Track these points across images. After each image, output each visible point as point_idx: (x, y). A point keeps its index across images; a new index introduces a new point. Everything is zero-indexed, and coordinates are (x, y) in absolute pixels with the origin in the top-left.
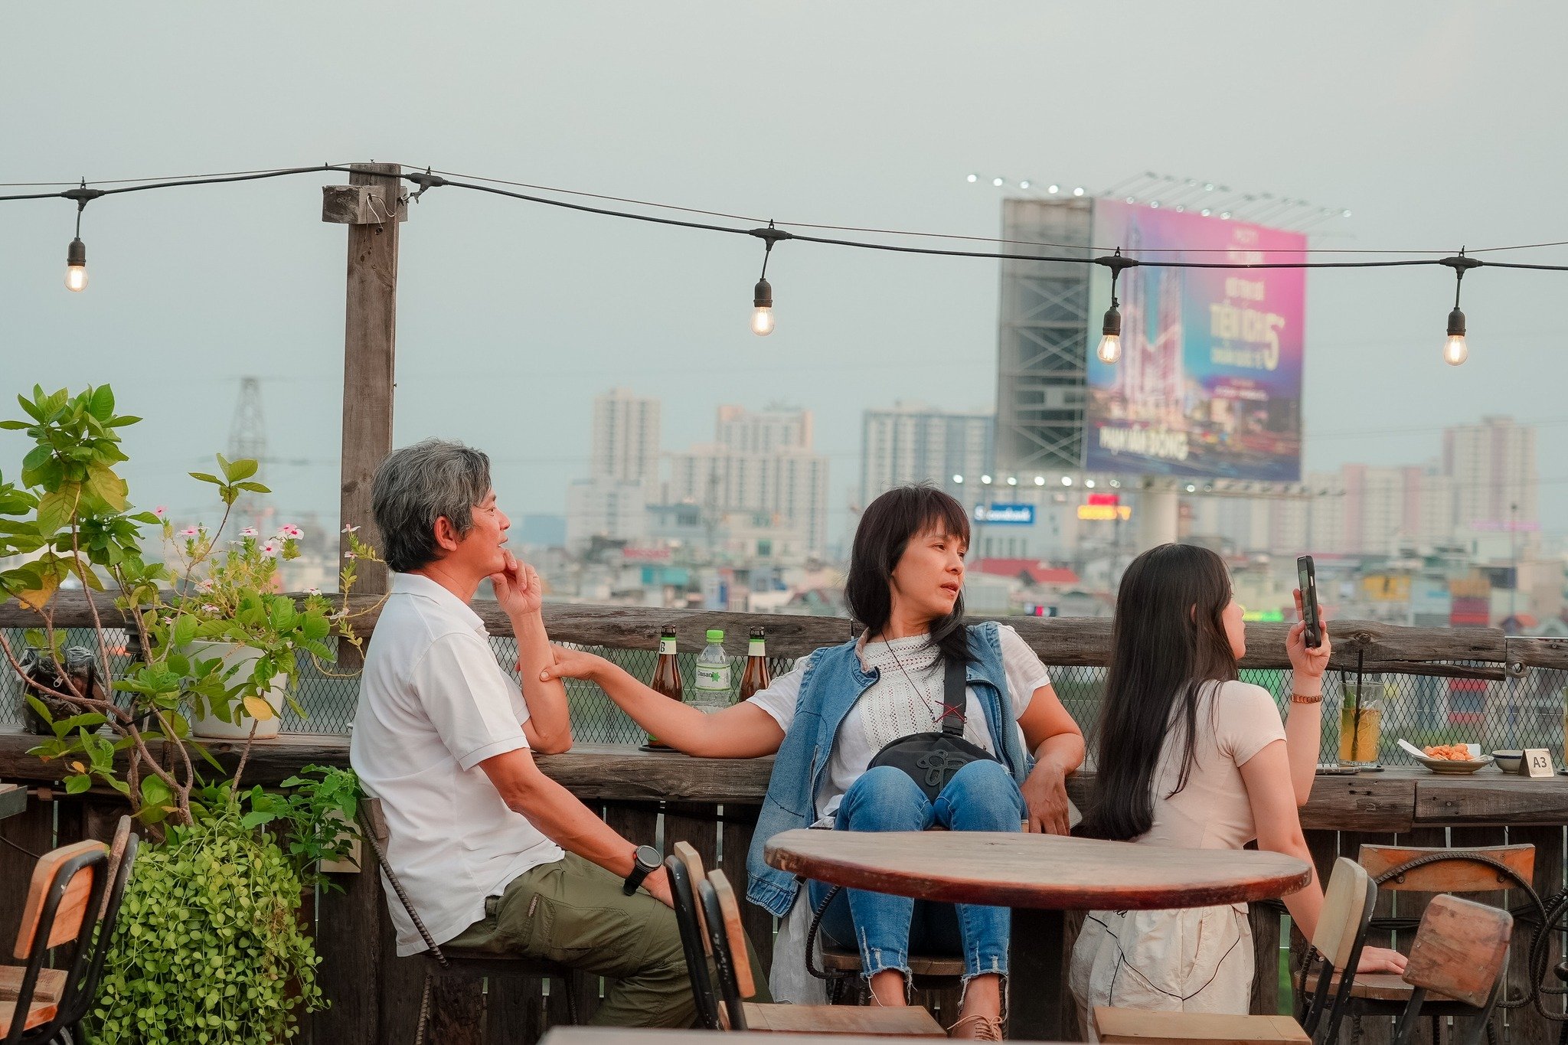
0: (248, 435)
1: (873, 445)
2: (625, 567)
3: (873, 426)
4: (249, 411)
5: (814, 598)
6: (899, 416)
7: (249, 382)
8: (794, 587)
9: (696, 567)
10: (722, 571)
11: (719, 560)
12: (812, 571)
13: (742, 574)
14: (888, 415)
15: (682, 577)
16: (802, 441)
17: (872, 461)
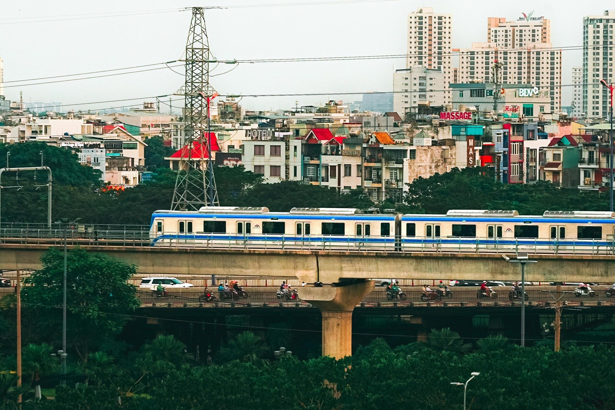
0: (197, 45)
1: (591, 40)
2: (441, 125)
3: (591, 27)
4: (198, 30)
5: (567, 142)
6: (608, 21)
7: (197, 10)
8: (552, 135)
9: (487, 124)
10: (505, 127)
11: (502, 119)
12: (563, 125)
13: (519, 128)
14: (601, 20)
15: (478, 131)
16: (544, 39)
17: (590, 51)
